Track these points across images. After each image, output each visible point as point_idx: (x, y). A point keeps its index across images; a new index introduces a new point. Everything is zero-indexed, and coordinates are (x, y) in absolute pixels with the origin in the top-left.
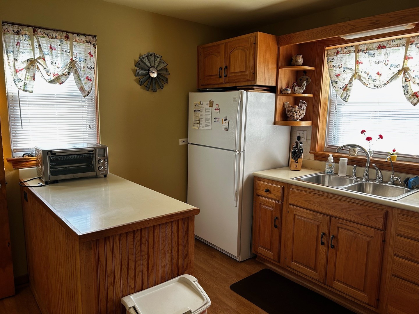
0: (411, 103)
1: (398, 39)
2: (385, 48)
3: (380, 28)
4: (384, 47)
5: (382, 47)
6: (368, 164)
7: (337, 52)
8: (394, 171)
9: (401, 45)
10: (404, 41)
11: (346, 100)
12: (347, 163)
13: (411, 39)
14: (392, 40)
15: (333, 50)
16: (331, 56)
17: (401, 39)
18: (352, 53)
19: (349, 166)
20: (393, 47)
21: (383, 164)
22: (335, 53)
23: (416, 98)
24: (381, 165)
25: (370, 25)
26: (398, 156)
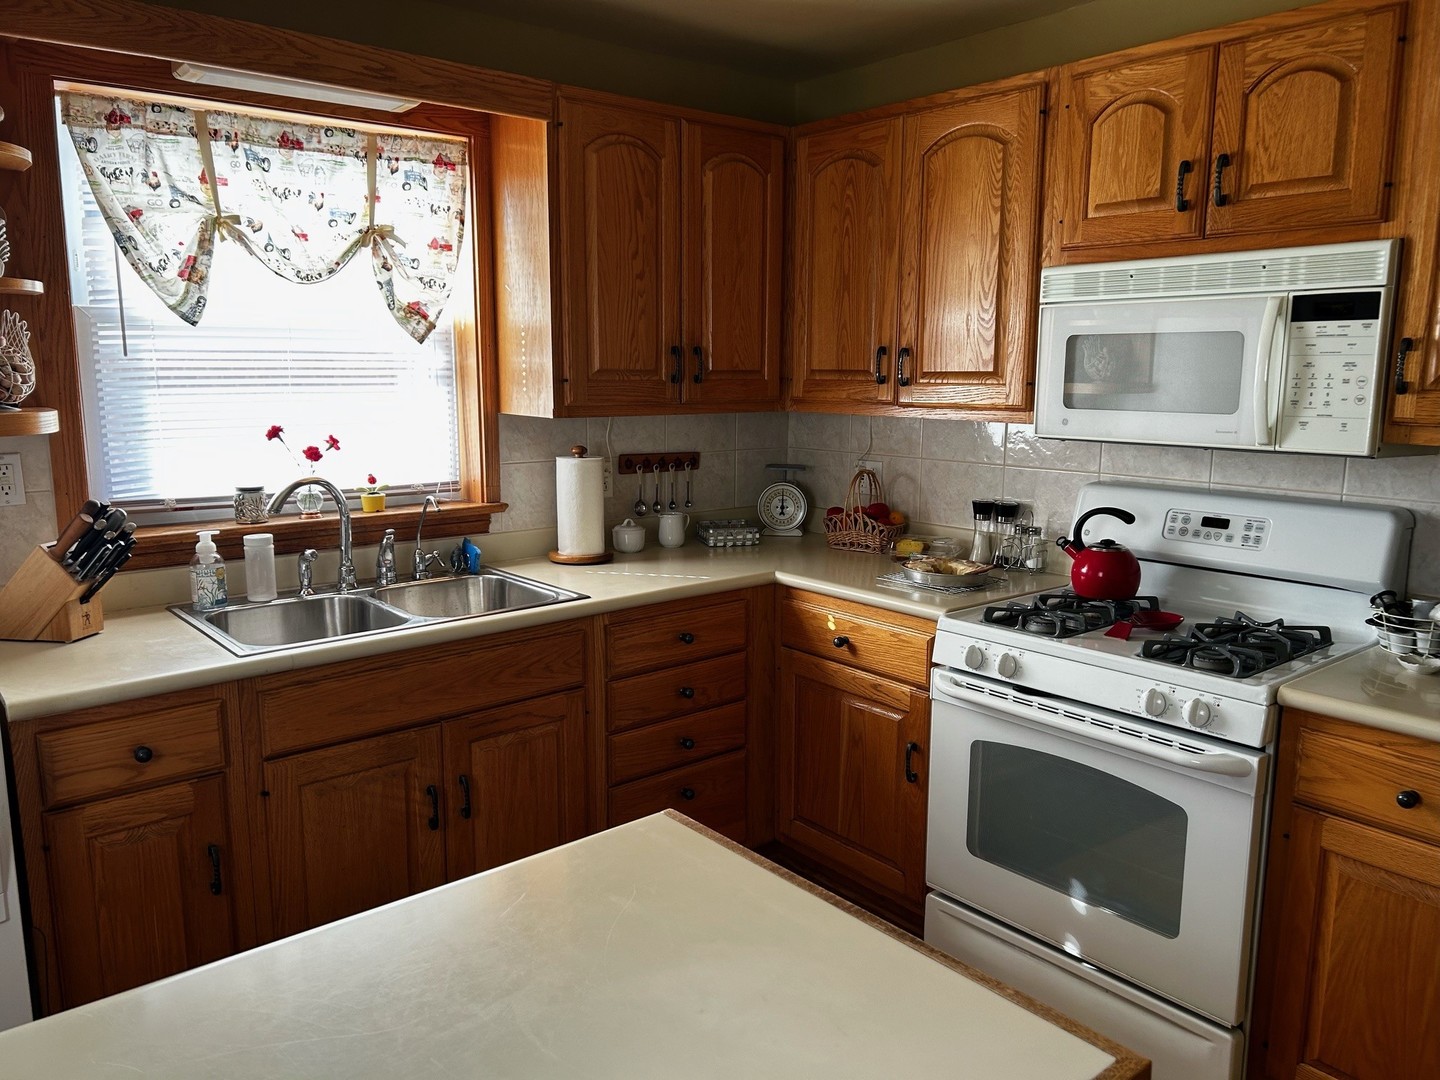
0: (413, 334)
1: (343, 130)
2: (301, 149)
3: (335, 83)
4: (297, 145)
5: (292, 142)
6: (346, 535)
7: (108, 112)
8: (421, 538)
9: (348, 152)
10: (358, 143)
11: (195, 319)
12: (273, 552)
13: (379, 139)
14: (322, 127)
15: (94, 101)
16: (85, 126)
17: (350, 133)
18: (182, 135)
19: (283, 559)
20: (328, 151)
21: (365, 526)
22: (98, 115)
23: (423, 321)
24: (360, 530)
25: (362, 74)
26: (387, 495)
